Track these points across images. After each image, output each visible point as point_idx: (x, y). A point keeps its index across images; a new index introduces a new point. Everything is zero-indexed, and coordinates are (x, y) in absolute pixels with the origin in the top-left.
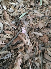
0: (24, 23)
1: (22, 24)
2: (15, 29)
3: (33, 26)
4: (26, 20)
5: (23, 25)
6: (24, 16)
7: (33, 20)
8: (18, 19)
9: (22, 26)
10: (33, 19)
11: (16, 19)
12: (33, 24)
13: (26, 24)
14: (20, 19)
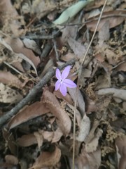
0: (73, 47)
1: (64, 49)
2: (32, 68)
3: (106, 61)
4: (80, 34)
5: (65, 53)
6: (76, 17)
7: (112, 36)
8: (51, 31)
9: (63, 58)
10: (112, 30)
11: (42, 28)
12: (110, 54)
13: (77, 52)
14: (57, 29)
